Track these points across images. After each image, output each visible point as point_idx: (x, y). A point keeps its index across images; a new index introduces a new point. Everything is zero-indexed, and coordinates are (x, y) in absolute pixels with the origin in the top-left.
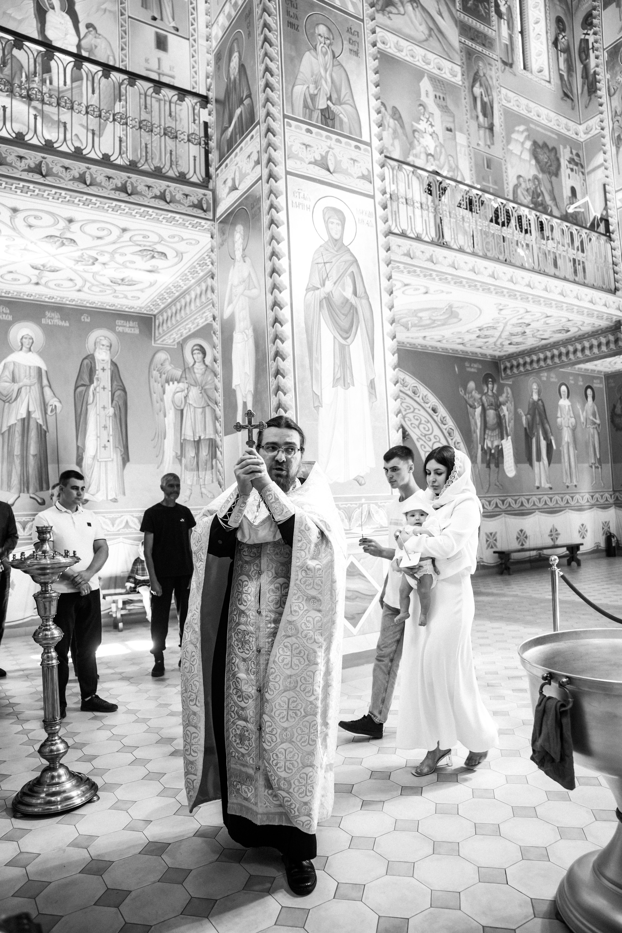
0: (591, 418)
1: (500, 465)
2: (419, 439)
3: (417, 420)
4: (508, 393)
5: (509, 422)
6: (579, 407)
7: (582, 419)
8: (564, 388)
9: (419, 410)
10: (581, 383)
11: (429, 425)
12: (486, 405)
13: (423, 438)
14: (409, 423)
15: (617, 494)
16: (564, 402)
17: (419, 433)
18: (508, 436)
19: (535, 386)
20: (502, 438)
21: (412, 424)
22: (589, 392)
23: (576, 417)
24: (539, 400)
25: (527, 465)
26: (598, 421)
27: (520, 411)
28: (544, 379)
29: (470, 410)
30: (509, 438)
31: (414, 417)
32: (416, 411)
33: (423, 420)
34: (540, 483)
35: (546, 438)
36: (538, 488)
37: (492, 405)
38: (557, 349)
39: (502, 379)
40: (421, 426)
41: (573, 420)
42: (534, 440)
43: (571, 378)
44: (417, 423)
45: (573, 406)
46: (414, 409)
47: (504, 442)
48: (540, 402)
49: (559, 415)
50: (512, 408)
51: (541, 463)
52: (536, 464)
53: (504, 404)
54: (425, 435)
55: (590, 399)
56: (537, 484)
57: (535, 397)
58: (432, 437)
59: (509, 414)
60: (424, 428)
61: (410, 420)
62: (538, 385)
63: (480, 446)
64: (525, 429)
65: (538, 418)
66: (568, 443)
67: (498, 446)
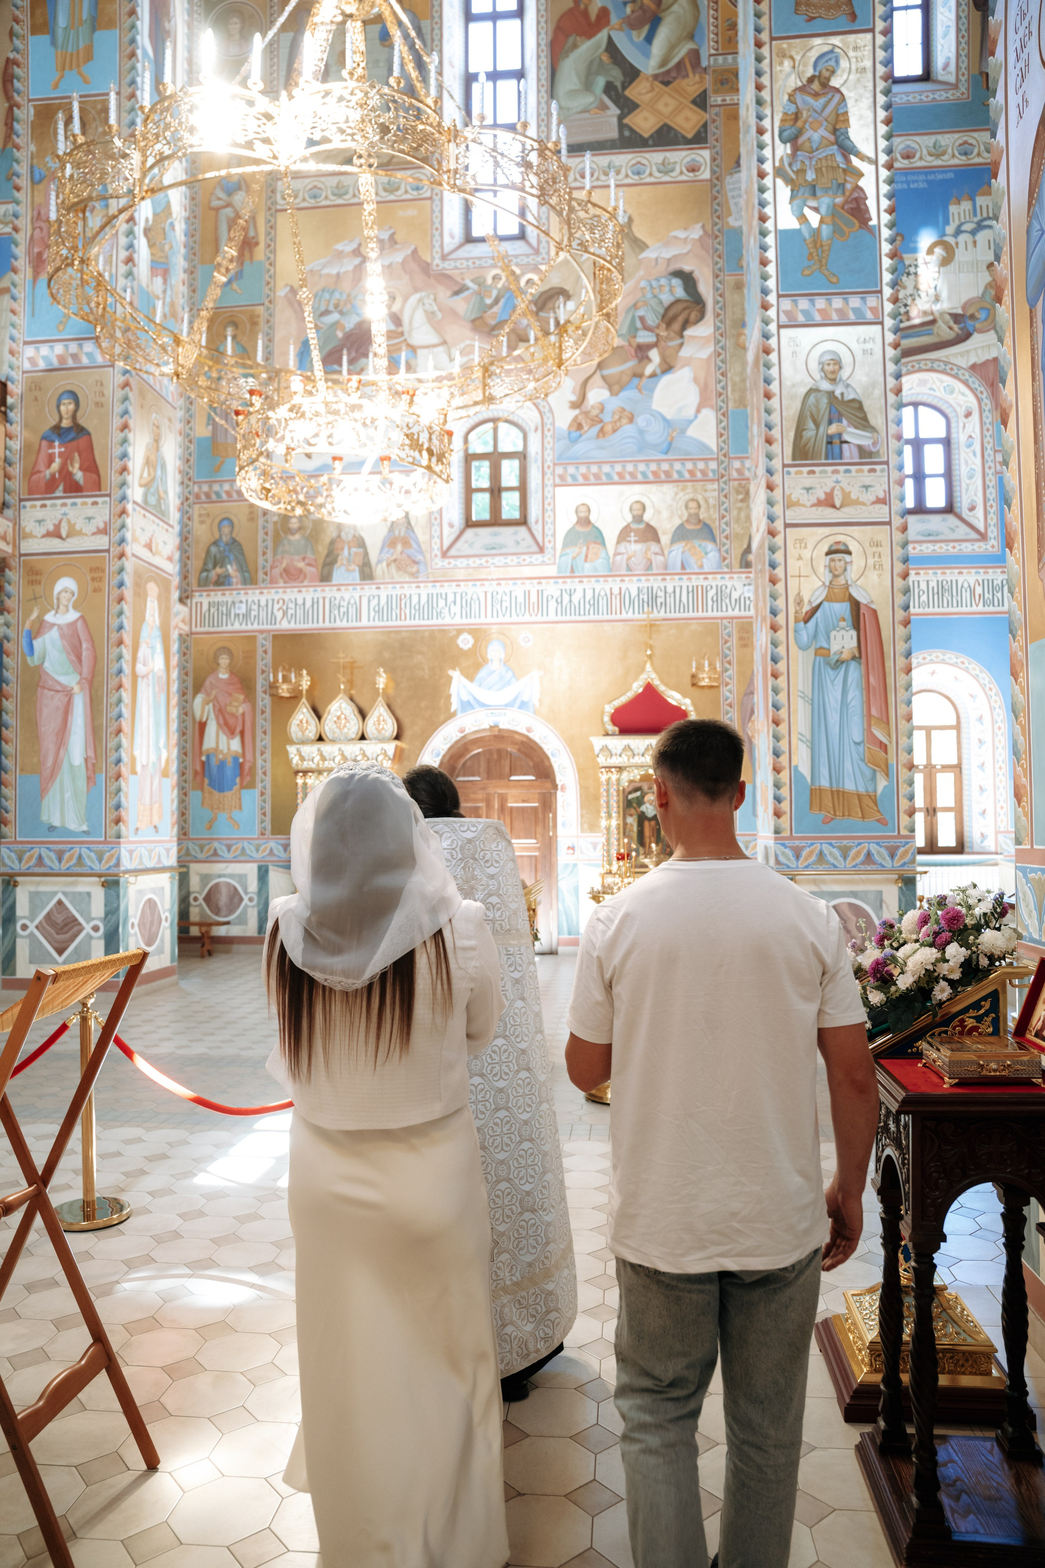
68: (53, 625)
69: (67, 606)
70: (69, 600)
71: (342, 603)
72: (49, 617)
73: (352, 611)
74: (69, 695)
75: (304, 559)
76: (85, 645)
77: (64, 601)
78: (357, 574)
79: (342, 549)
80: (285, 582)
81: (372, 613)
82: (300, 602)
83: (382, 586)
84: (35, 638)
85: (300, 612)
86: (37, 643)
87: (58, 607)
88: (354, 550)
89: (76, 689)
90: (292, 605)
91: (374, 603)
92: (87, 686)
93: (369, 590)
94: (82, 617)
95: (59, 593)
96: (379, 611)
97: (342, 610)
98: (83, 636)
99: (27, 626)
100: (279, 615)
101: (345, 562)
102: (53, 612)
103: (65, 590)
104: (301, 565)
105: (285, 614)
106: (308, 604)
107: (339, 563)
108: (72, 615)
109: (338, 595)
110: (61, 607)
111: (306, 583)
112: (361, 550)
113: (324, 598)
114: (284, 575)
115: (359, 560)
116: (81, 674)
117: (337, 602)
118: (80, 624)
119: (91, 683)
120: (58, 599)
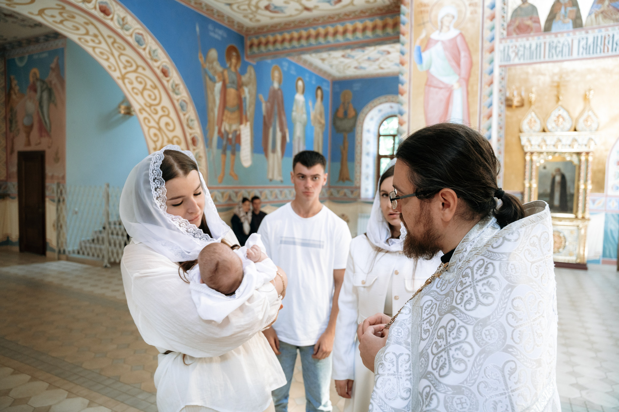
0: (318, 117)
1: (237, 153)
2: (142, 110)
3: (140, 83)
4: (251, 74)
5: (250, 106)
6: (310, 104)
7: (312, 117)
8: (300, 83)
9: (144, 69)
10: (314, 82)
11: (156, 92)
12: (227, 81)
13: (147, 109)
14: (129, 87)
15: (332, 190)
16: (299, 97)
17: (142, 102)
18: (247, 121)
19: (276, 74)
20: (241, 123)
21: (133, 88)
22: (319, 92)
23: (308, 113)
24: (279, 89)
25: (262, 156)
26: (323, 121)
27: (261, 96)
28: (285, 69)
29: (209, 83)
30: (248, 124)
31: (137, 78)
32: (140, 70)
33: (149, 83)
34: (273, 175)
35: (282, 130)
36: (271, 180)
37: (233, 83)
38: (315, 29)
39: (247, 57)
40: (146, 93)
41: (305, 116)
42: (271, 131)
43: (307, 75)
44: (140, 87)
45: (306, 102)
46: (138, 67)
47: (242, 127)
48: (279, 92)
49: (294, 108)
50: (254, 92)
51: (276, 155)
52: (271, 155)
53: (246, 86)
54: (150, 106)
55: (319, 99)
56: (270, 177)
57: (276, 85)
58: (159, 108)
59: (250, 97)
60: (150, 96)
61: (131, 83)
62: (280, 74)
63: (216, 128)
64: (264, 117)
65: (276, 108)
66: (299, 138)
67: (235, 131)
68: (437, 41)
69: (449, 28)
70: (450, 22)
71: (559, 45)
72: (435, 36)
73: (566, 50)
74: (450, 91)
75: (531, 19)
76: (463, 54)
77: (446, 23)
78: (571, 25)
79: (560, 9)
80: (517, 34)
81: (581, 50)
82: (528, 46)
83: (590, 31)
84: (424, 51)
85: (527, 53)
86: (425, 55)
87: (442, 28)
88: (569, 9)
89: (456, 86)
90: (522, 49)
91: (583, 43)
92: (464, 83)
93: (580, 34)
94: (461, 34)
95: (443, 18)
96: (587, 48)
97: (558, 49)
98: (461, 47)
99: (418, 43)
100: (512, 55)
101: (562, 18)
102: (437, 32)
103: (447, 15)
104: (529, 22)
105: (517, 54)
106: (534, 47)
107: (557, 18)
108: (453, 33)
109: (555, 40)
110: (445, 28)
111: (532, 34)
112: (575, 9)
113: (545, 43)
114: (517, 31)
115: (573, 15)
116: (459, 75)
117: (554, 45)
118: (459, 39)
119: (467, 81)
120: (442, 22)
